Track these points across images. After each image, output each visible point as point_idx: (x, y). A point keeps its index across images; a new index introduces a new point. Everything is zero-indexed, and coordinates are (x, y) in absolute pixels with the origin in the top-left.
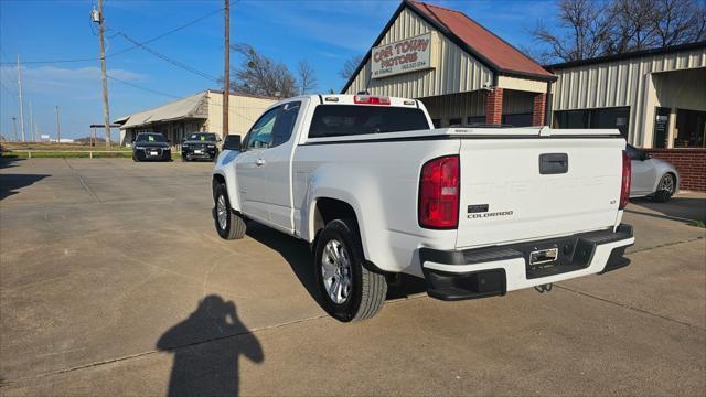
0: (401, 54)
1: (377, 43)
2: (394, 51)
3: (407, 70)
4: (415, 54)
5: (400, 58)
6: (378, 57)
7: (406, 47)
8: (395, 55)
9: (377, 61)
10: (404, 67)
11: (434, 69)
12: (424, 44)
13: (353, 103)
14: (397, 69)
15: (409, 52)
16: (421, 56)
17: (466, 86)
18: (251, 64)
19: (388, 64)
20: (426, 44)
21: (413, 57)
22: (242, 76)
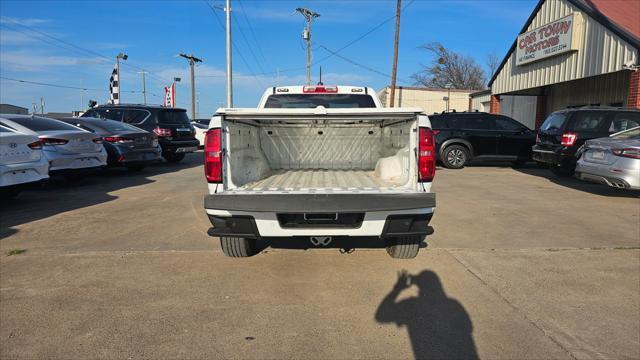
0: (545, 38)
1: (524, 30)
2: (538, 36)
3: (549, 55)
4: (557, 38)
5: (542, 43)
6: (523, 44)
7: (549, 31)
8: (538, 40)
9: (521, 47)
10: (546, 52)
11: (577, 51)
12: (565, 26)
13: (302, 93)
14: (540, 54)
15: (552, 36)
16: (563, 38)
17: (608, 67)
18: (441, 61)
19: (531, 50)
20: (568, 26)
21: (555, 41)
22: (433, 71)
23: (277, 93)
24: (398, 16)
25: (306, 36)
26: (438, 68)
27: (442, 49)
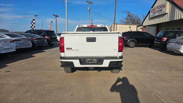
0: (158, 10)
1: (152, 7)
2: (156, 9)
4: (162, 9)
5: (158, 11)
6: (152, 11)
8: (156, 10)
9: (152, 12)
10: (159, 14)
11: (168, 13)
13: (87, 27)
14: (157, 14)
15: (160, 9)
16: (163, 9)
17: (177, 18)
18: (128, 16)
19: (154, 13)
20: (165, 6)
21: (161, 10)
22: (126, 19)
23: (80, 27)
24: (116, 3)
25: (89, 9)
26: (128, 18)
27: (129, 12)
